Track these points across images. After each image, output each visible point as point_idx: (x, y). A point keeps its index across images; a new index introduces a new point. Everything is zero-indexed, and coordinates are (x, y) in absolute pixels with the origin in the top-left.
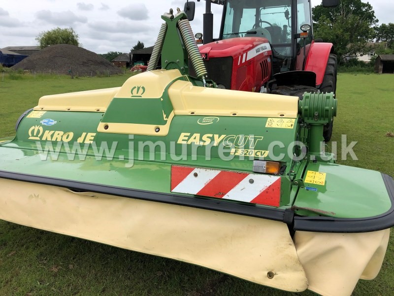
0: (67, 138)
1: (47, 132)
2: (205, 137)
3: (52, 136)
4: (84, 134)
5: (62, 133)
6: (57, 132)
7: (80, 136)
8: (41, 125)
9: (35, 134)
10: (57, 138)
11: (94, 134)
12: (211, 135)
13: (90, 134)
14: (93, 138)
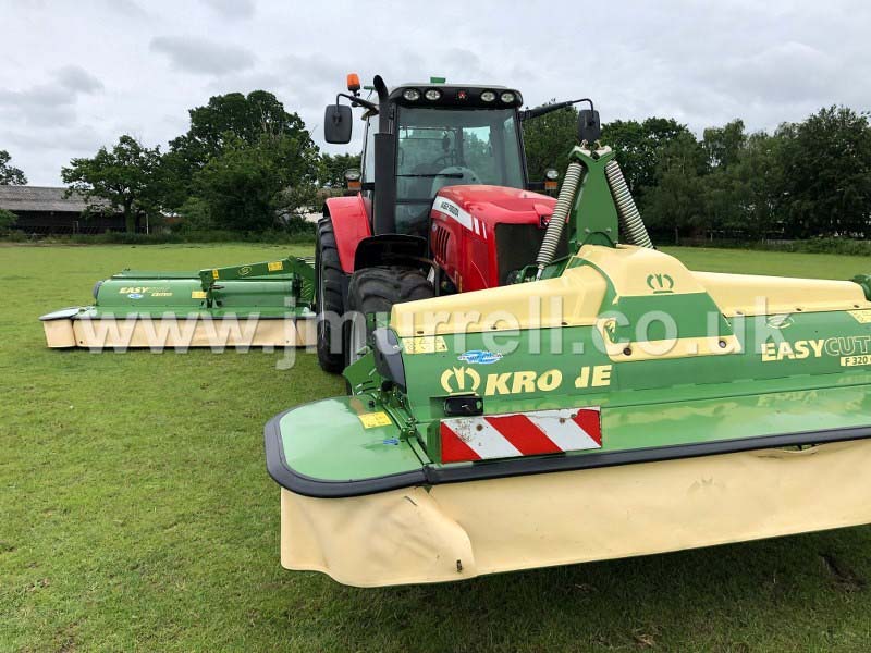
0: (549, 381)
1: (492, 378)
2: (798, 346)
3: (509, 383)
4: (586, 370)
5: (532, 375)
6: (518, 376)
7: (580, 375)
8: (467, 366)
9: (462, 386)
10: (523, 387)
11: (609, 367)
12: (805, 343)
13: (598, 370)
14: (608, 375)
